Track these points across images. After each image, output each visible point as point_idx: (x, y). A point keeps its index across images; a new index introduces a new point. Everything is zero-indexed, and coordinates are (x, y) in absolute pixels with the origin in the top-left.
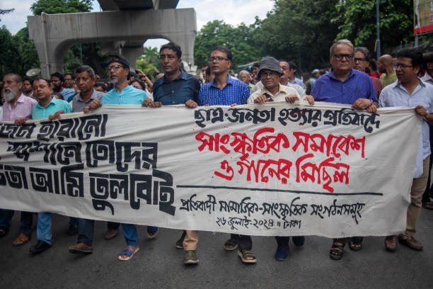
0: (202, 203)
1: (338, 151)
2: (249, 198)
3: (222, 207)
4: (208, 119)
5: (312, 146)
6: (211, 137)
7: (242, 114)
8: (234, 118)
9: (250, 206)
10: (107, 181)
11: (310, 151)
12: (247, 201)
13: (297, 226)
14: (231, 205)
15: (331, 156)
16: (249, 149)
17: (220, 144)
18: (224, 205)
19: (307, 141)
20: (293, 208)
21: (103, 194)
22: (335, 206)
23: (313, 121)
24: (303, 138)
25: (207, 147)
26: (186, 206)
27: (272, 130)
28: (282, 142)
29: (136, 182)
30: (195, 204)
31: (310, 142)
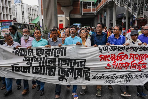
0: (100, 77)
1: (143, 59)
2: (115, 74)
3: (106, 77)
4: (103, 50)
5: (135, 58)
6: (104, 56)
7: (114, 48)
8: (112, 49)
9: (115, 77)
10: (65, 70)
11: (134, 59)
12: (115, 75)
13: (130, 82)
14: (109, 77)
15: (141, 60)
16: (116, 59)
17: (107, 58)
18: (107, 77)
19: (134, 56)
20: (129, 76)
21: (63, 75)
22: (142, 75)
23: (136, 50)
24: (132, 55)
25: (103, 59)
26: (94, 78)
27: (123, 53)
28: (126, 57)
29: (77, 70)
30: (97, 77)
31: (135, 57)
